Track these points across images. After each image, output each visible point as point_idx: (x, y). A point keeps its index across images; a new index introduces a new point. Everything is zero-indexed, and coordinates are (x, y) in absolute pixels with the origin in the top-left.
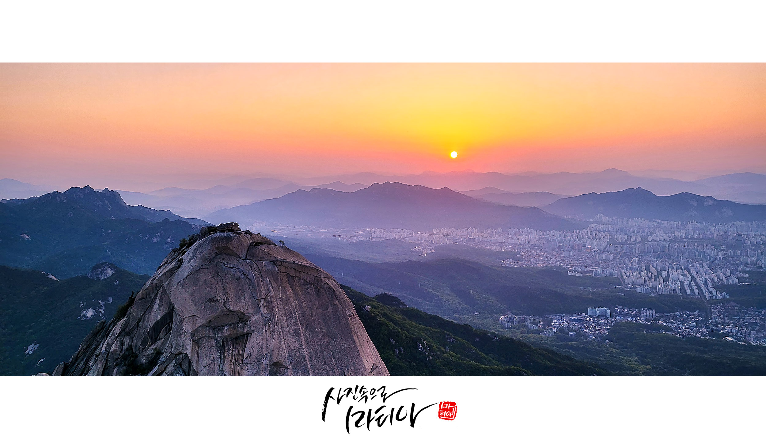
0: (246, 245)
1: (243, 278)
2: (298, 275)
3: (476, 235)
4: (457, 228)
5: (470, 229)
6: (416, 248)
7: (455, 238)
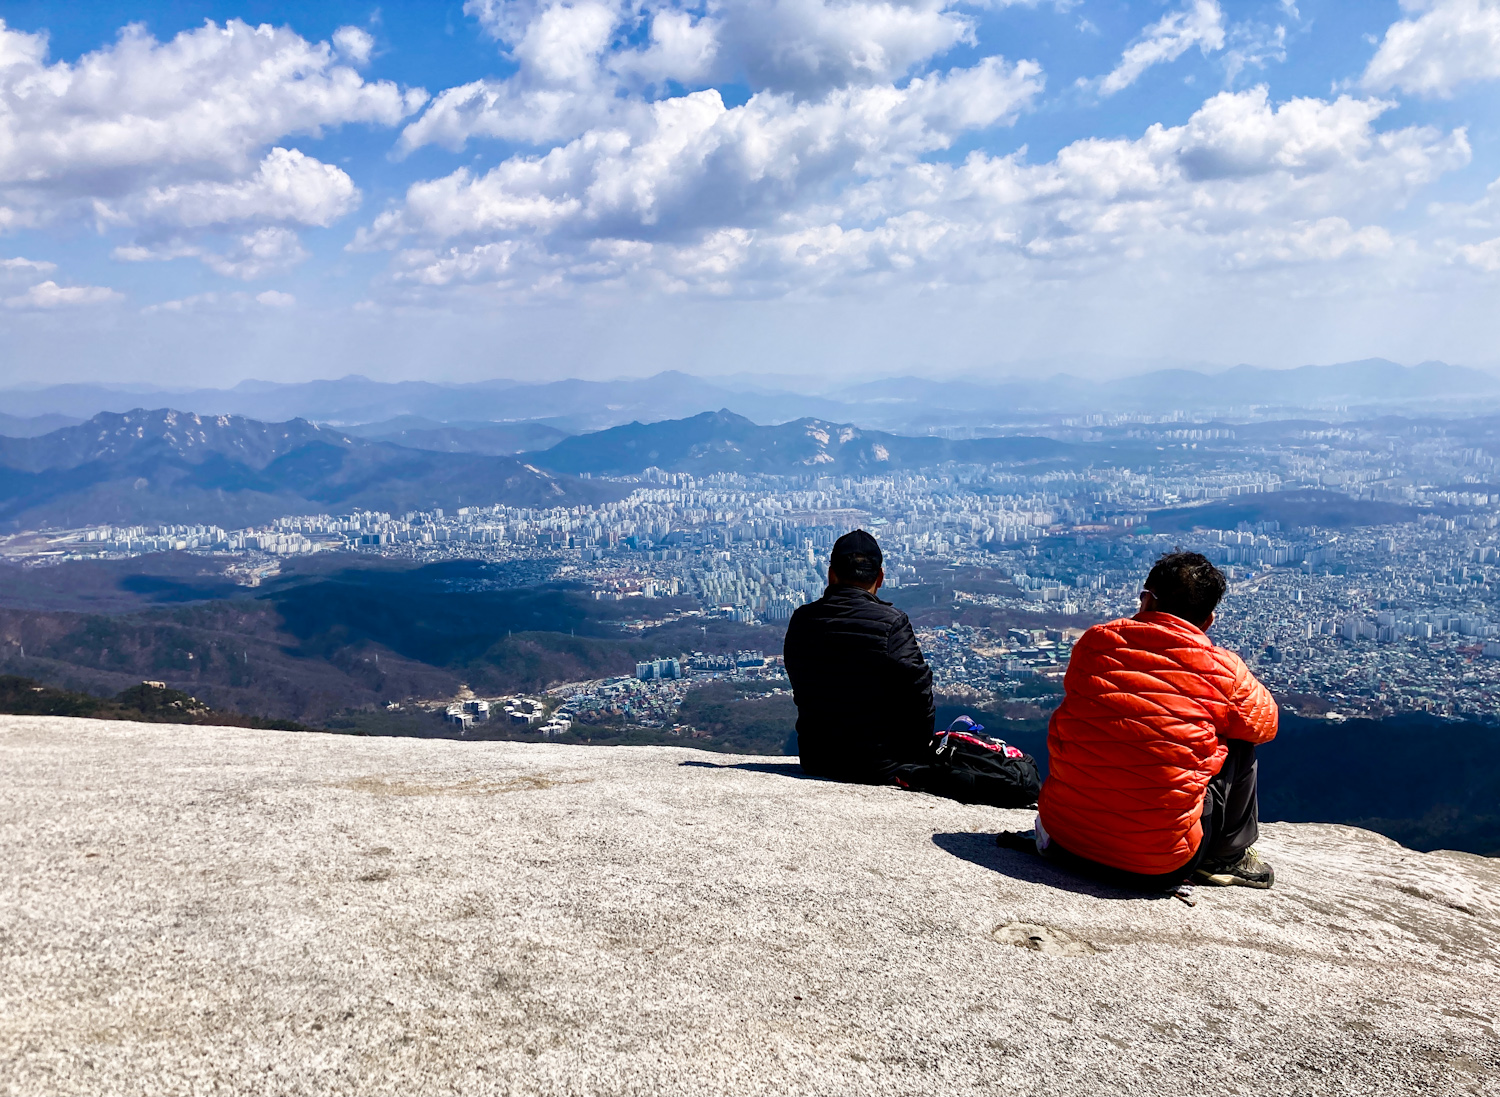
3: (382, 527)
4: (335, 515)
5: (368, 514)
6: (232, 569)
7: (331, 537)
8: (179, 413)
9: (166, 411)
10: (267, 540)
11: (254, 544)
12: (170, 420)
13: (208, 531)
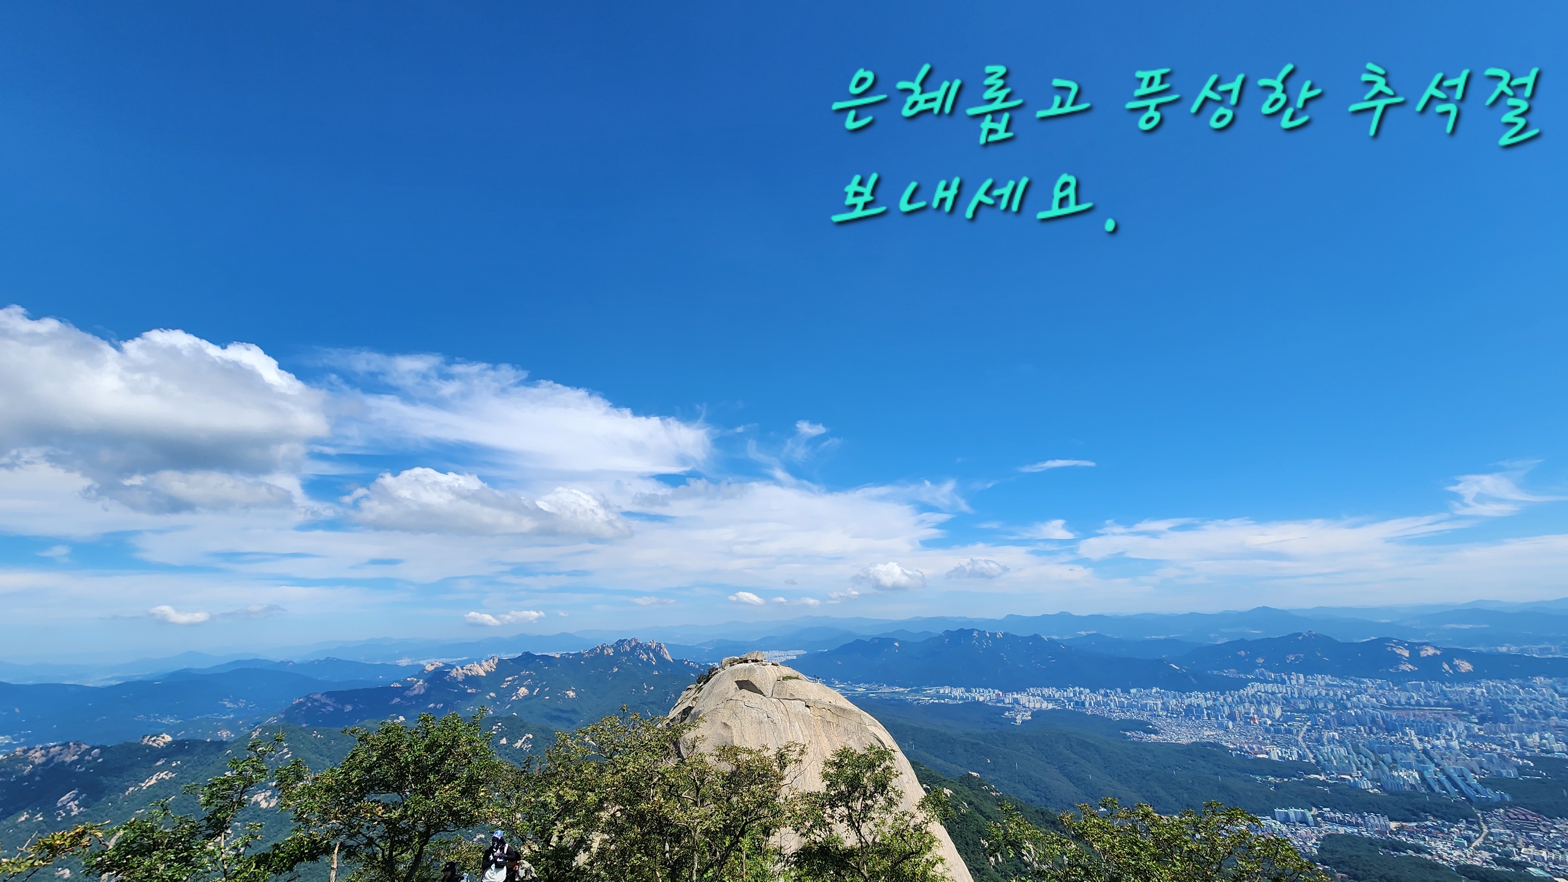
0: (771, 679)
1: (766, 722)
2: (835, 720)
3: (1086, 696)
4: (1059, 689)
5: (1077, 689)
6: (1007, 714)
7: (1056, 701)
8: (979, 631)
9: (974, 629)
10: (1023, 698)
11: (1016, 701)
12: (975, 634)
13: (994, 692)
